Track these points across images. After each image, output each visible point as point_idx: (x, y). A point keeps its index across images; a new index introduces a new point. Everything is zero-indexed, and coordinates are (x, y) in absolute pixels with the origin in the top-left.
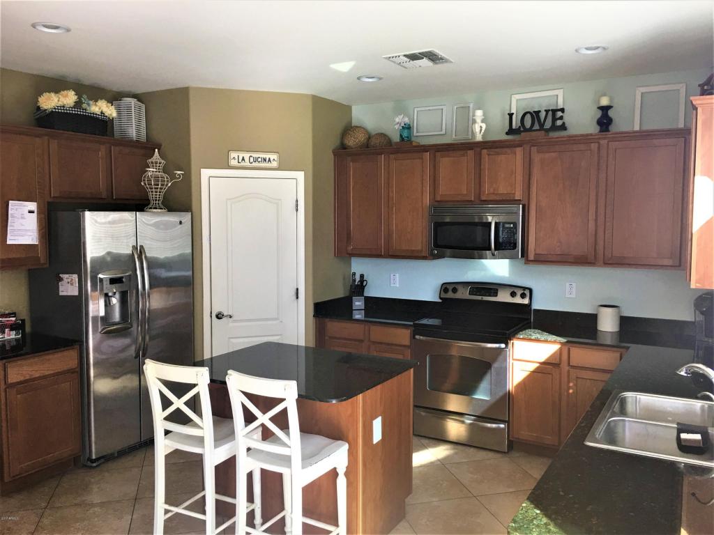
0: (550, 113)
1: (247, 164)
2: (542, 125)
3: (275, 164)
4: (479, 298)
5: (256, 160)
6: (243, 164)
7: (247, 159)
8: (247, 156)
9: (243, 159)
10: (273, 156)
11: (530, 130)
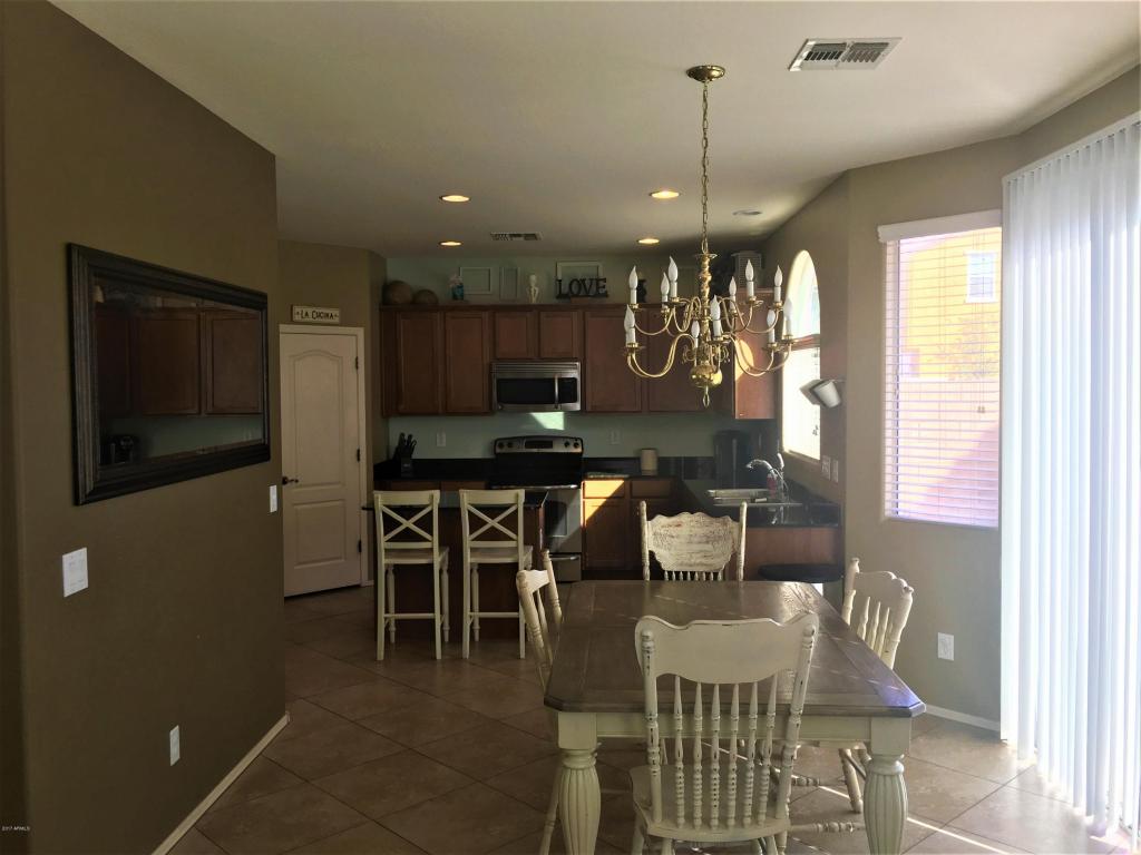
0: (594, 282)
1: (310, 319)
2: (587, 292)
3: (337, 320)
4: (535, 450)
5: (319, 315)
6: (307, 319)
7: (310, 314)
8: (310, 310)
9: (307, 314)
10: (336, 312)
11: (577, 296)
